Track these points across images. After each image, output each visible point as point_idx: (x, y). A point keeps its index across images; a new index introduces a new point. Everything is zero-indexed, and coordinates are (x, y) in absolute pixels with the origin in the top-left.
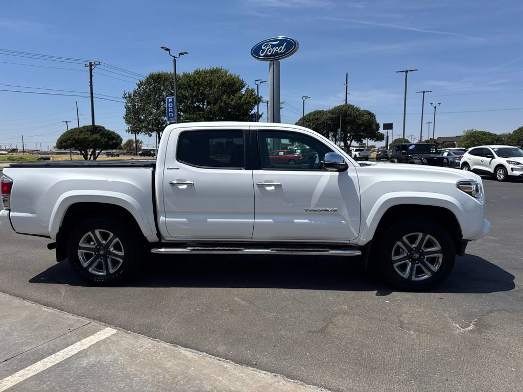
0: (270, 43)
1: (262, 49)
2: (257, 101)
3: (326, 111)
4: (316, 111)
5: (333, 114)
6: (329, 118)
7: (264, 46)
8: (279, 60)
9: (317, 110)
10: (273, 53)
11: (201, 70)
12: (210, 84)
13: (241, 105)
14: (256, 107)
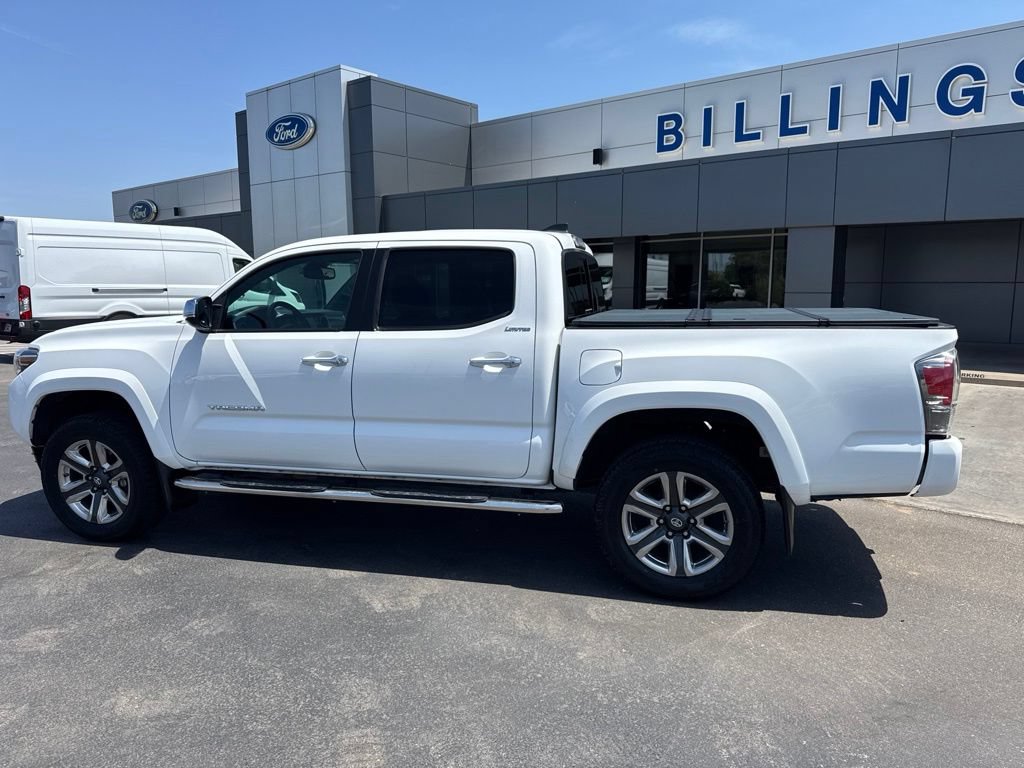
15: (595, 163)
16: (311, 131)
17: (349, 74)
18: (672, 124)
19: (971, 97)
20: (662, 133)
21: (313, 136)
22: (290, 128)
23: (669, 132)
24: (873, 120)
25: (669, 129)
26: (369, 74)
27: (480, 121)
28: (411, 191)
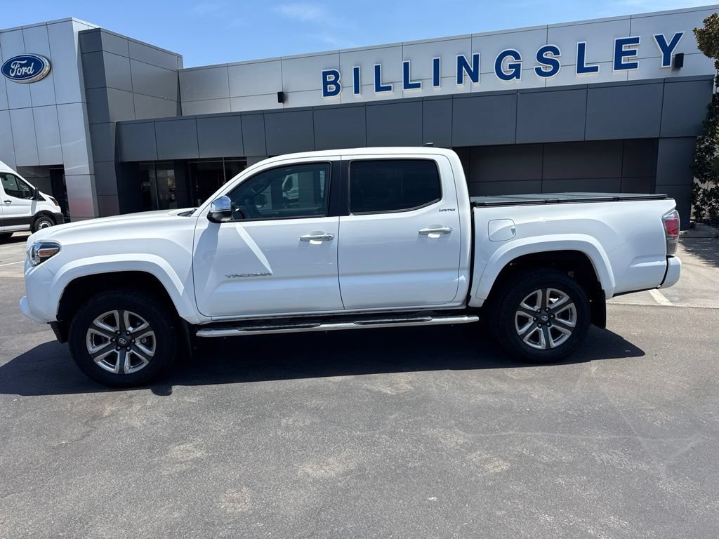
15: (279, 102)
16: (47, 69)
17: (79, 26)
18: (332, 78)
19: (514, 70)
20: (326, 83)
21: (49, 72)
22: (27, 65)
23: (331, 83)
24: (460, 81)
25: (330, 81)
26: (97, 27)
27: (184, 68)
28: (138, 118)
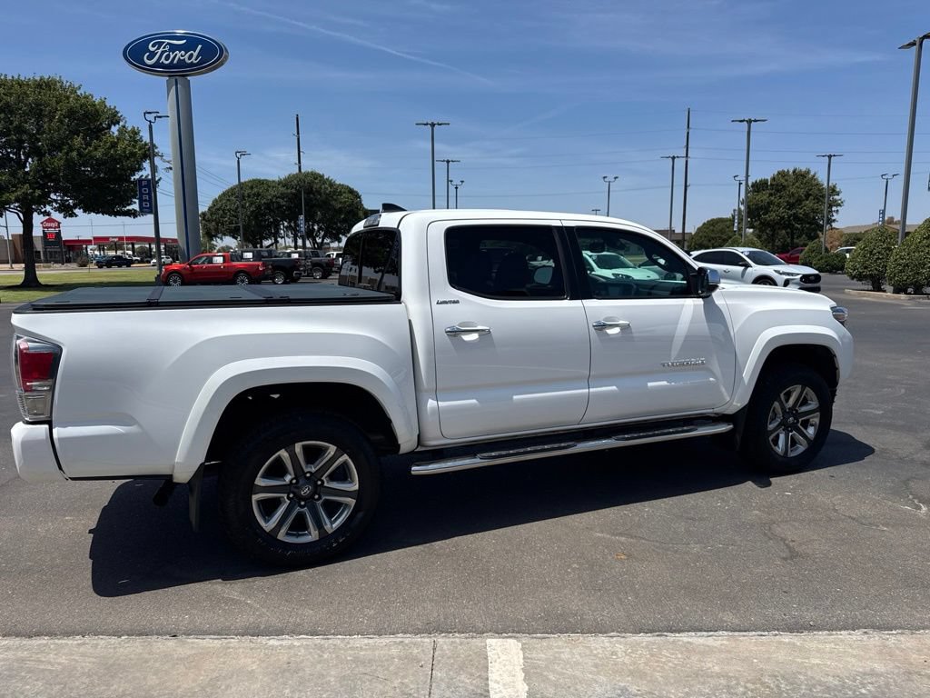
0: (167, 41)
1: (149, 51)
2: (149, 153)
3: (274, 181)
4: (254, 180)
5: (287, 189)
6: (282, 194)
7: (153, 46)
8: (189, 78)
9: (255, 178)
10: (175, 62)
11: (9, 78)
12: (37, 111)
13: (115, 160)
14: (146, 165)
